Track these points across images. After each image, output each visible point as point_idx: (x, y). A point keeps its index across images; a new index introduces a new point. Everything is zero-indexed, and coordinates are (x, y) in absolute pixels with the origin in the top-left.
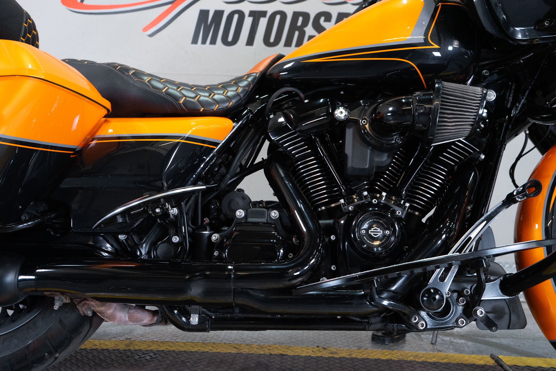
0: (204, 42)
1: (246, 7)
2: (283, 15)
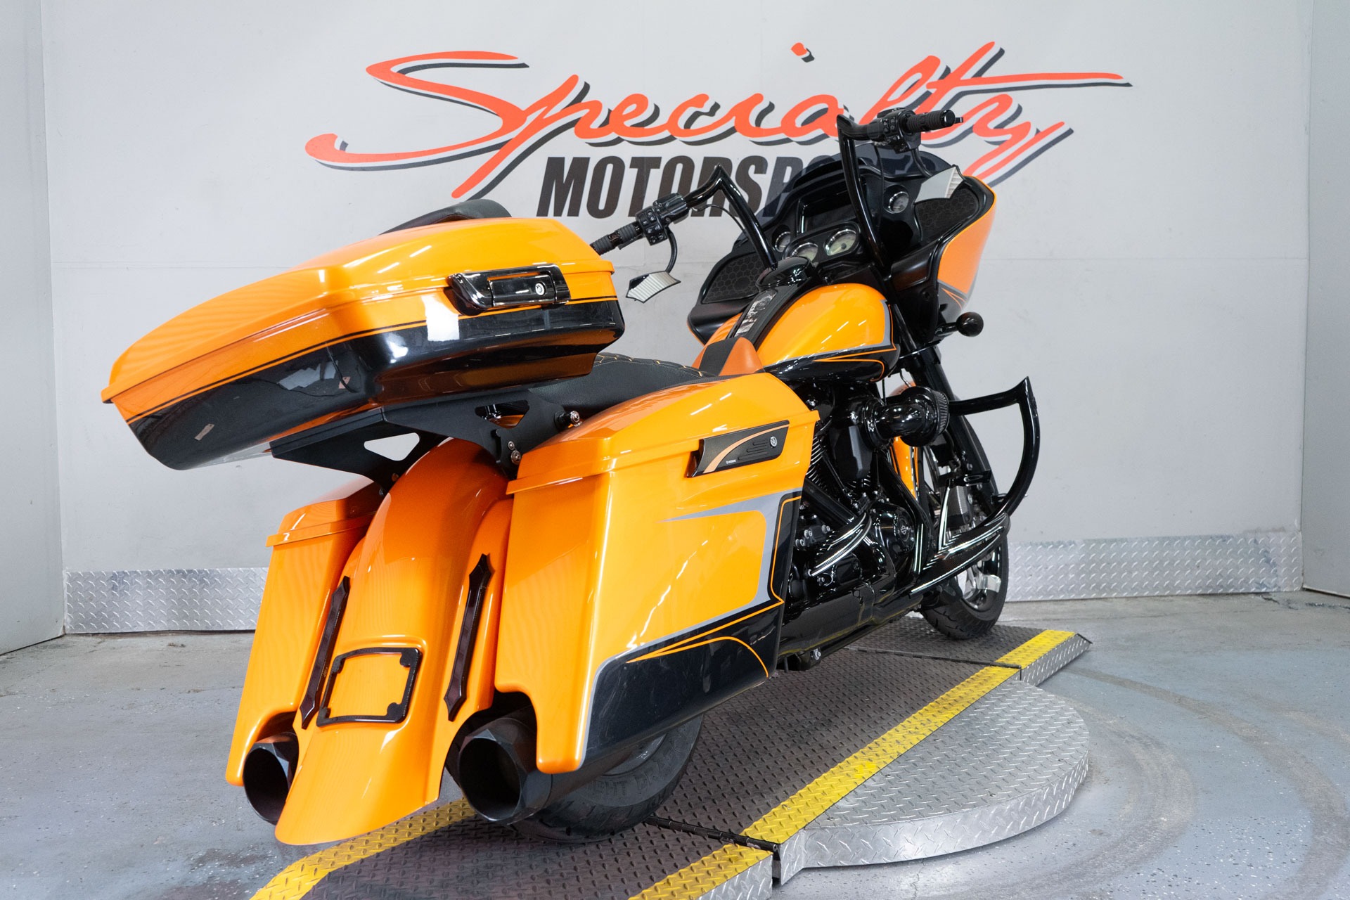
0: (558, 212)
1: (626, 152)
2: (688, 163)
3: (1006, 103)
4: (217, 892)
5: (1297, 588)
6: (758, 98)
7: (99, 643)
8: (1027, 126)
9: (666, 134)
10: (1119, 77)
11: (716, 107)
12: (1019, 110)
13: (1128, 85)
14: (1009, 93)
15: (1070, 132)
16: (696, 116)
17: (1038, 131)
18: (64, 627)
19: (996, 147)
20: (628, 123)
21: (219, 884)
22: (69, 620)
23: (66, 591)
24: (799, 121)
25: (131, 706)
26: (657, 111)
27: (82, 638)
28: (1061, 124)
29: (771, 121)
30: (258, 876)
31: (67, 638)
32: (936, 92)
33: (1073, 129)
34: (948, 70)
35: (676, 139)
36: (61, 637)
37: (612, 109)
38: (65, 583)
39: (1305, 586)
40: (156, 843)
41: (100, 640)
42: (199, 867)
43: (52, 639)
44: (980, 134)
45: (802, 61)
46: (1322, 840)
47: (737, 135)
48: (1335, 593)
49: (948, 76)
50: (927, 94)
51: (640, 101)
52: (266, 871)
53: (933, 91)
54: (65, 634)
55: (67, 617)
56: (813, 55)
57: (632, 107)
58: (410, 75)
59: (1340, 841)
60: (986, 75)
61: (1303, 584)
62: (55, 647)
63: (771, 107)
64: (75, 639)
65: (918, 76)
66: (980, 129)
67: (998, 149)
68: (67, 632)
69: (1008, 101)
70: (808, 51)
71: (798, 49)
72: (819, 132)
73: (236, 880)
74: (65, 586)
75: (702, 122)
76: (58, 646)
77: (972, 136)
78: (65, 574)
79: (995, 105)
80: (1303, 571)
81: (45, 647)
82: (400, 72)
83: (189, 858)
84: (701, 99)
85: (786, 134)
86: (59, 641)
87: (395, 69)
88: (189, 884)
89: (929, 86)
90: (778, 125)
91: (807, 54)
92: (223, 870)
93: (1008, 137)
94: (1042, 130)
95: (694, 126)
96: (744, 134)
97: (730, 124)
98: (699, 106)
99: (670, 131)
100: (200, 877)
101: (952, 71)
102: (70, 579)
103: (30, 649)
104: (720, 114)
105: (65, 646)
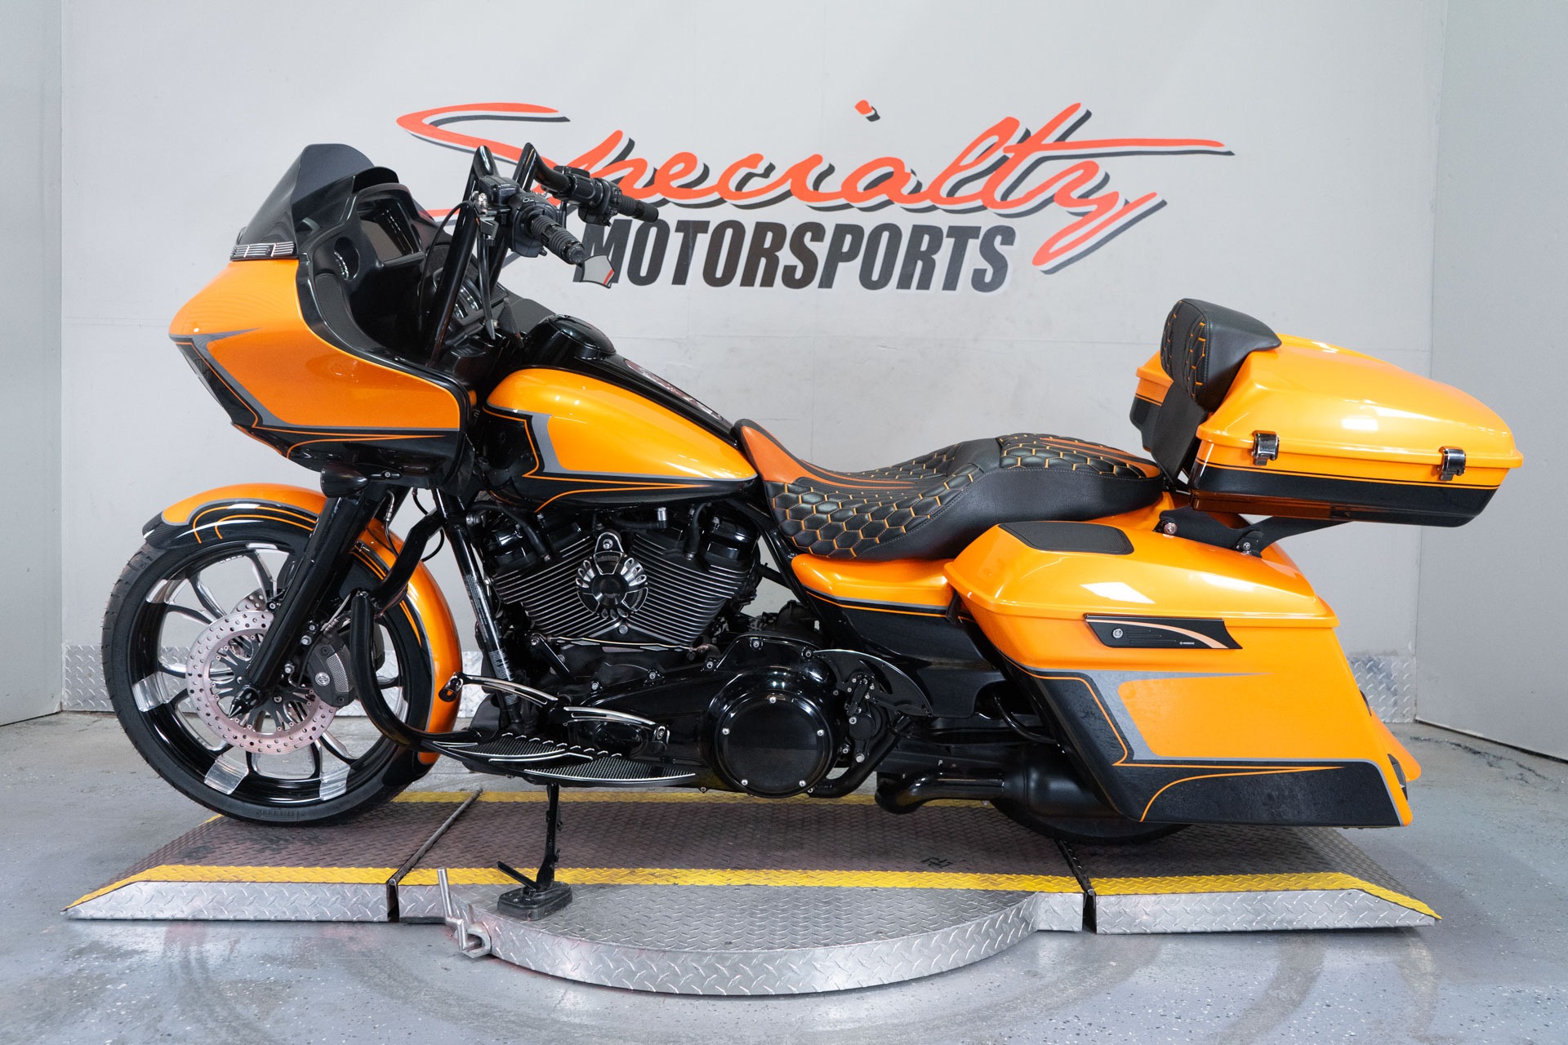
3: (1091, 170)
4: (79, 985)
5: (1410, 720)
6: (817, 159)
7: (95, 722)
8: (1114, 197)
9: (715, 196)
10: (1220, 145)
11: (770, 168)
12: (1107, 178)
13: (1230, 153)
14: (1097, 160)
15: (1163, 204)
16: (749, 177)
17: (1127, 202)
18: (61, 703)
19: (1079, 218)
20: (675, 184)
21: (85, 977)
22: (66, 696)
23: (64, 665)
24: (861, 185)
25: (92, 789)
26: (706, 172)
27: (79, 715)
28: (1153, 195)
29: (831, 185)
30: (128, 971)
31: (63, 715)
32: (1014, 157)
33: (1166, 200)
34: (1027, 133)
35: (726, 202)
36: (56, 713)
37: (658, 168)
38: (64, 656)
39: (1418, 718)
40: (45, 932)
41: (96, 719)
42: (74, 959)
43: (46, 716)
44: (1063, 204)
45: (867, 120)
46: (1275, 995)
47: (792, 199)
48: (1448, 727)
49: (1028, 140)
50: (1004, 159)
51: (688, 159)
52: (139, 967)
53: (1010, 155)
54: (62, 711)
55: (64, 693)
56: (879, 114)
57: (680, 167)
58: (443, 127)
59: (1295, 996)
60: (1070, 139)
61: (1415, 715)
62: (45, 724)
63: (831, 170)
64: (72, 716)
65: (994, 139)
66: (1062, 198)
67: (1081, 221)
68: (64, 709)
69: (1094, 169)
70: (874, 109)
71: (862, 107)
72: (883, 198)
73: (104, 974)
74: (64, 659)
75: (754, 184)
76: (50, 723)
77: (1053, 206)
78: (65, 647)
79: (1080, 173)
80: (1416, 701)
81: (35, 724)
82: (432, 123)
83: (69, 949)
84: (755, 159)
85: (847, 199)
86: (54, 718)
87: (427, 121)
88: (55, 975)
89: (1007, 150)
90: (839, 189)
91: (873, 113)
92: (97, 963)
93: (1093, 208)
94: (1131, 201)
95: (746, 189)
96: (801, 198)
97: (786, 187)
98: (752, 167)
99: (720, 193)
100: (69, 969)
101: (1032, 134)
102: (70, 653)
103: (19, 725)
104: (775, 176)
105: (57, 723)
